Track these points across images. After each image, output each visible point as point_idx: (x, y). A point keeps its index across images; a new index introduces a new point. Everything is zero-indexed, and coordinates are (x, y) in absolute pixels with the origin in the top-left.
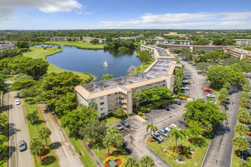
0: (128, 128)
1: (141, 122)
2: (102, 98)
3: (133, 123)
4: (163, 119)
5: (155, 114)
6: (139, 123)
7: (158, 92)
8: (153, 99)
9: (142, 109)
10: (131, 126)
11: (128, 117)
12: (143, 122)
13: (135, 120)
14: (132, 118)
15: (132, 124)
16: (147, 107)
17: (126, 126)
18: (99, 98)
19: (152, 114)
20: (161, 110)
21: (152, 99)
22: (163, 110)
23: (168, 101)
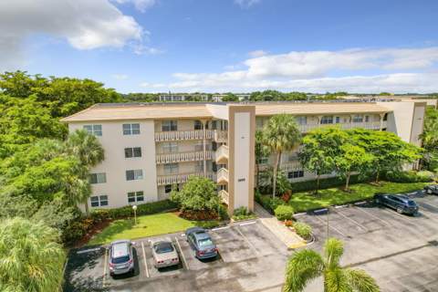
0: (206, 266)
1: (283, 245)
2: (131, 127)
3: (243, 247)
4: (394, 248)
5: (351, 221)
6: (269, 251)
7: (367, 137)
8: (344, 161)
9: (296, 199)
10: (225, 259)
11: (232, 220)
12: (290, 245)
13: (257, 235)
14: (245, 224)
15: (232, 250)
16: (320, 197)
17: (198, 252)
18: (121, 125)
19: (337, 219)
20: (376, 209)
21: (341, 161)
22: (387, 211)
23: (404, 187)
